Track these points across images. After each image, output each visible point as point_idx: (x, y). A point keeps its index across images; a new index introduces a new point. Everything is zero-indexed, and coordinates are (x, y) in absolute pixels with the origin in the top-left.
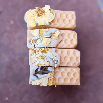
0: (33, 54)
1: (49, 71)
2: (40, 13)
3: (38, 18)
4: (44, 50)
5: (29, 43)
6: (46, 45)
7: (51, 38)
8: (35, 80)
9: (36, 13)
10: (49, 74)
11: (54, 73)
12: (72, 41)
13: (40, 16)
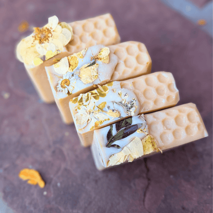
0: (79, 108)
1: (136, 125)
2: (43, 37)
3: (42, 46)
4: (97, 92)
5: (57, 91)
6: (90, 80)
7: (95, 64)
8: (113, 155)
9: (36, 39)
10: (138, 131)
11: (147, 126)
12: (138, 58)
13: (44, 42)
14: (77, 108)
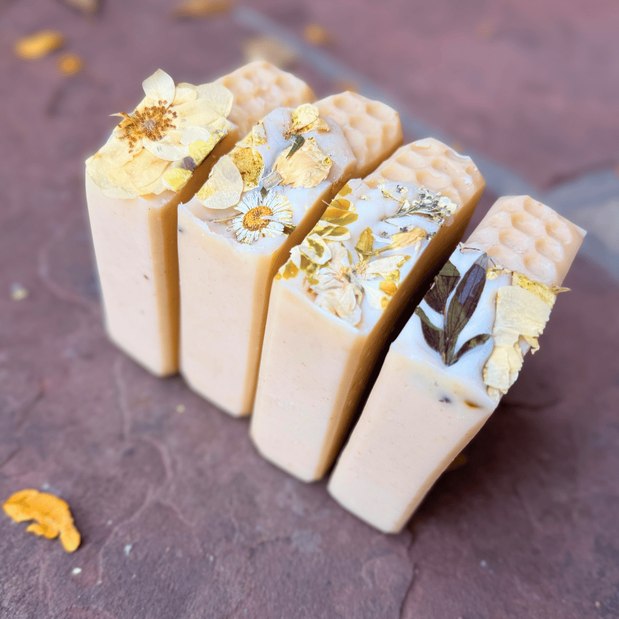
0: (314, 282)
1: (474, 266)
2: (151, 128)
3: (167, 142)
4: (326, 224)
6: (319, 174)
7: (307, 141)
8: (484, 367)
9: (134, 140)
10: (490, 276)
13: (162, 133)
14: (307, 284)
